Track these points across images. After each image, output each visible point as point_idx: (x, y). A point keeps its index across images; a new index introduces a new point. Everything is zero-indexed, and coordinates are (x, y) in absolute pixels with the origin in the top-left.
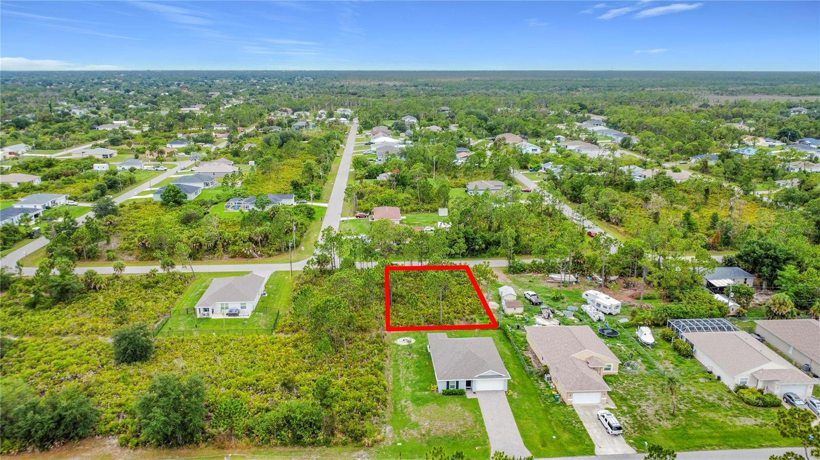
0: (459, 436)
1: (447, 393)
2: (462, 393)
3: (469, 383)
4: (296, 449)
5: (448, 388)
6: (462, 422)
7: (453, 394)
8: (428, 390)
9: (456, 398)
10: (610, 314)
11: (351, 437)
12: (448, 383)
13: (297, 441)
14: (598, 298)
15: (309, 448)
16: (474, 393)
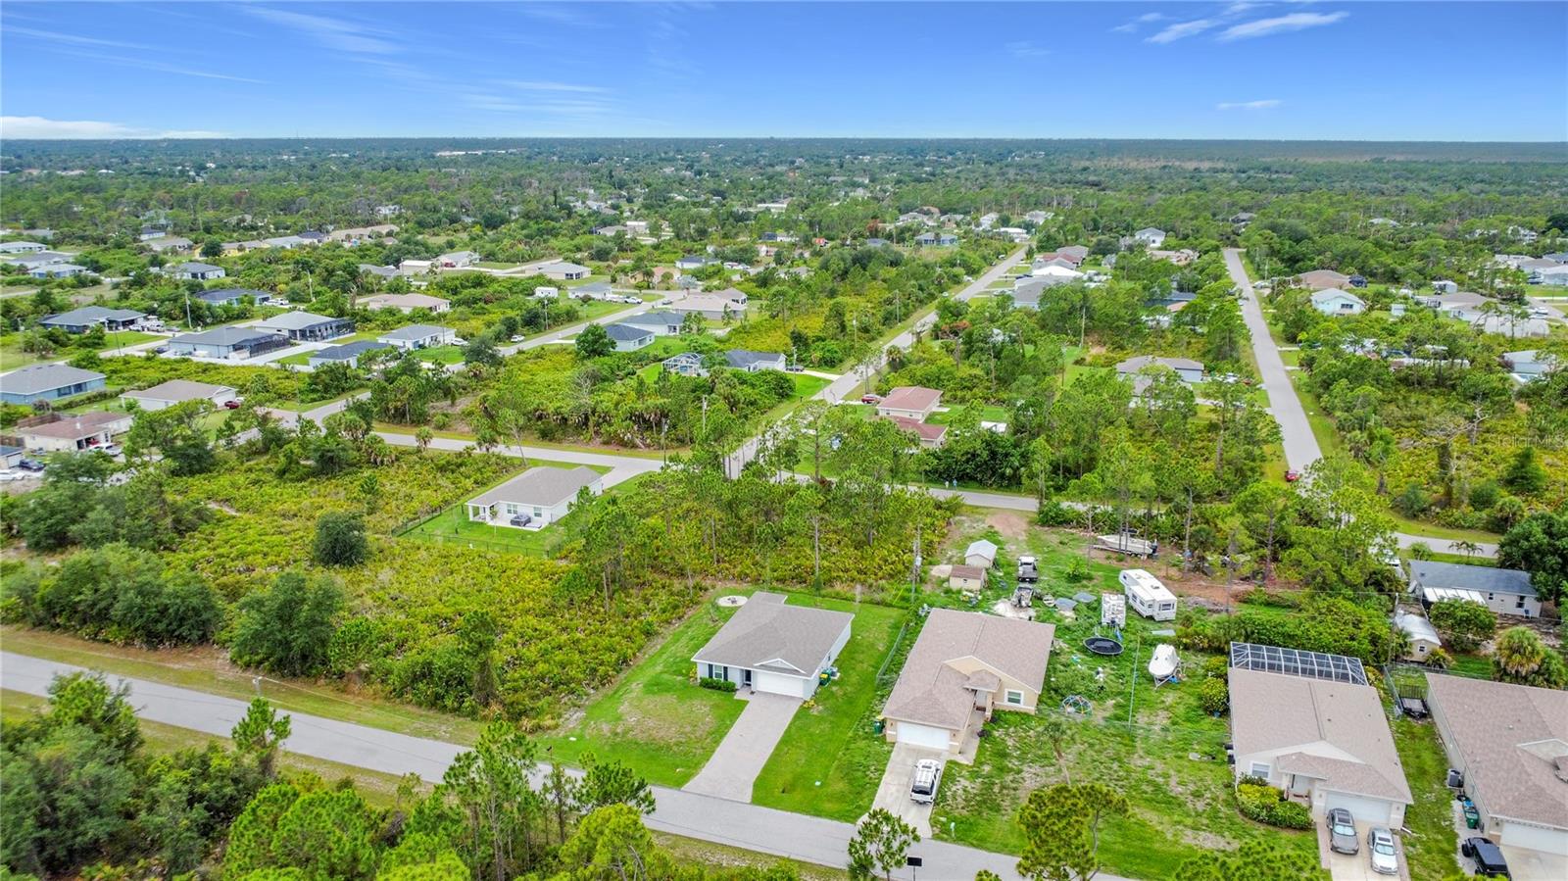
0: (669, 748)
1: (707, 685)
2: (730, 689)
3: (748, 675)
4: (431, 713)
5: (711, 676)
6: (688, 729)
7: (713, 688)
8: (682, 674)
9: (716, 697)
10: (1151, 618)
11: (508, 713)
12: (710, 666)
13: (435, 702)
14: (1137, 584)
15: (448, 716)
16: (752, 693)
